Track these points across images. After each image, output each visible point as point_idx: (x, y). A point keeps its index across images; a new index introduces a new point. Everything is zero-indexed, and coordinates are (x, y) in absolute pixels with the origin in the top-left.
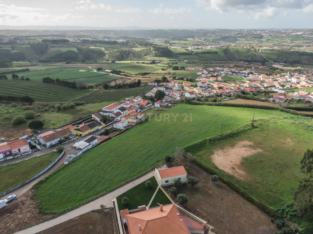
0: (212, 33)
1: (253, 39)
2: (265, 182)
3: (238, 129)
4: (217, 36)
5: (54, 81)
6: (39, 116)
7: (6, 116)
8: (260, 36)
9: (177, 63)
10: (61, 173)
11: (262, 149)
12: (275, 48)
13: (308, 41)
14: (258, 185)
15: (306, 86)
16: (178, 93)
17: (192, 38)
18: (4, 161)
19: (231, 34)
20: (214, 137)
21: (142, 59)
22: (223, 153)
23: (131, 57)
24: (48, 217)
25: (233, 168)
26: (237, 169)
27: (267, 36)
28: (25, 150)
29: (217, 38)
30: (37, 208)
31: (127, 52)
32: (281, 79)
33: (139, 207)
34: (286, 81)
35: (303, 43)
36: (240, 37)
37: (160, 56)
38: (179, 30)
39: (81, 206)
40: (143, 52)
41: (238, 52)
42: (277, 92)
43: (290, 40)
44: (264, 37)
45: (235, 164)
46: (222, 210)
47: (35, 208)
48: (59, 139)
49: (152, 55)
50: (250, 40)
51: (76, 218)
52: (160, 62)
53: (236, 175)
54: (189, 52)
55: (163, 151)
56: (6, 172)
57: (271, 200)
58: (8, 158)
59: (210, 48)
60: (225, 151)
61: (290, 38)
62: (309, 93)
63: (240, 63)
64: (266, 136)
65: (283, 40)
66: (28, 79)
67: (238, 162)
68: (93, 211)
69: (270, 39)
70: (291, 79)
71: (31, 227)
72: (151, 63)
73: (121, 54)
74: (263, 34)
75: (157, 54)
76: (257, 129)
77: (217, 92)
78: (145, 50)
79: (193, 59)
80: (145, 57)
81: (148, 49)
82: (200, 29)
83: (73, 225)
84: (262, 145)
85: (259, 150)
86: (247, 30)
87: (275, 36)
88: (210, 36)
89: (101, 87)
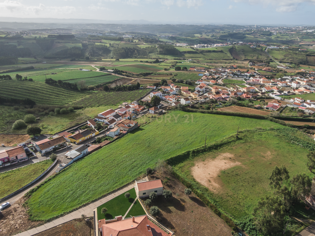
0: (221, 29)
1: (262, 36)
2: (236, 196)
3: (222, 140)
4: (224, 33)
5: (56, 82)
6: (39, 119)
7: (8, 119)
8: (269, 33)
9: (181, 62)
10: (51, 182)
11: (241, 162)
12: (283, 47)
14: (229, 198)
15: (305, 91)
16: (174, 99)
17: (199, 34)
18: (3, 167)
19: (239, 30)
20: (198, 149)
21: (147, 57)
22: (203, 165)
23: (135, 54)
24: (36, 223)
25: (209, 181)
26: (212, 182)
27: (277, 33)
28: (22, 158)
29: (225, 34)
30: (27, 215)
31: (131, 49)
32: (281, 84)
33: (116, 217)
34: (285, 85)
35: (313, 41)
36: (249, 34)
37: (165, 54)
38: (187, 25)
39: (66, 214)
40: (148, 49)
41: (244, 51)
42: (274, 98)
43: (300, 39)
44: (273, 35)
45: (212, 176)
46: (190, 222)
47: (26, 215)
48: (54, 147)
49: (156, 53)
50: (258, 37)
51: (60, 226)
52: (163, 61)
53: (210, 188)
54: (194, 51)
55: (147, 162)
56: (3, 179)
57: (237, 213)
58: (6, 165)
59: (216, 46)
60: (205, 163)
61: (300, 36)
62: (305, 101)
63: (245, 64)
64: (248, 148)
65: (292, 37)
66: (31, 80)
67: (215, 175)
68: (75, 220)
69: (279, 37)
70: (291, 83)
71: (20, 233)
72: (155, 62)
73: (125, 51)
74: (273, 31)
75: (162, 52)
76: (241, 141)
77: (213, 97)
78: (149, 47)
79: (198, 57)
80: (150, 54)
81: (153, 46)
82: (209, 25)
83: (56, 232)
84: (242, 158)
85: (238, 163)
86: (257, 26)
87: (285, 33)
88: (218, 33)
89: (102, 89)
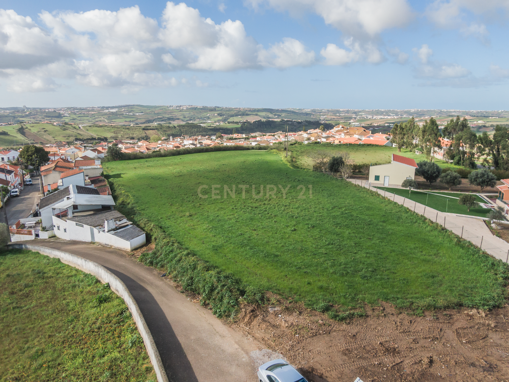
8: (57, 115)
13: (132, 119)
27: (69, 114)
41: (47, 131)
44: (64, 116)
61: (105, 116)
65: (95, 118)
69: (76, 119)
74: (61, 112)
87: (81, 113)
